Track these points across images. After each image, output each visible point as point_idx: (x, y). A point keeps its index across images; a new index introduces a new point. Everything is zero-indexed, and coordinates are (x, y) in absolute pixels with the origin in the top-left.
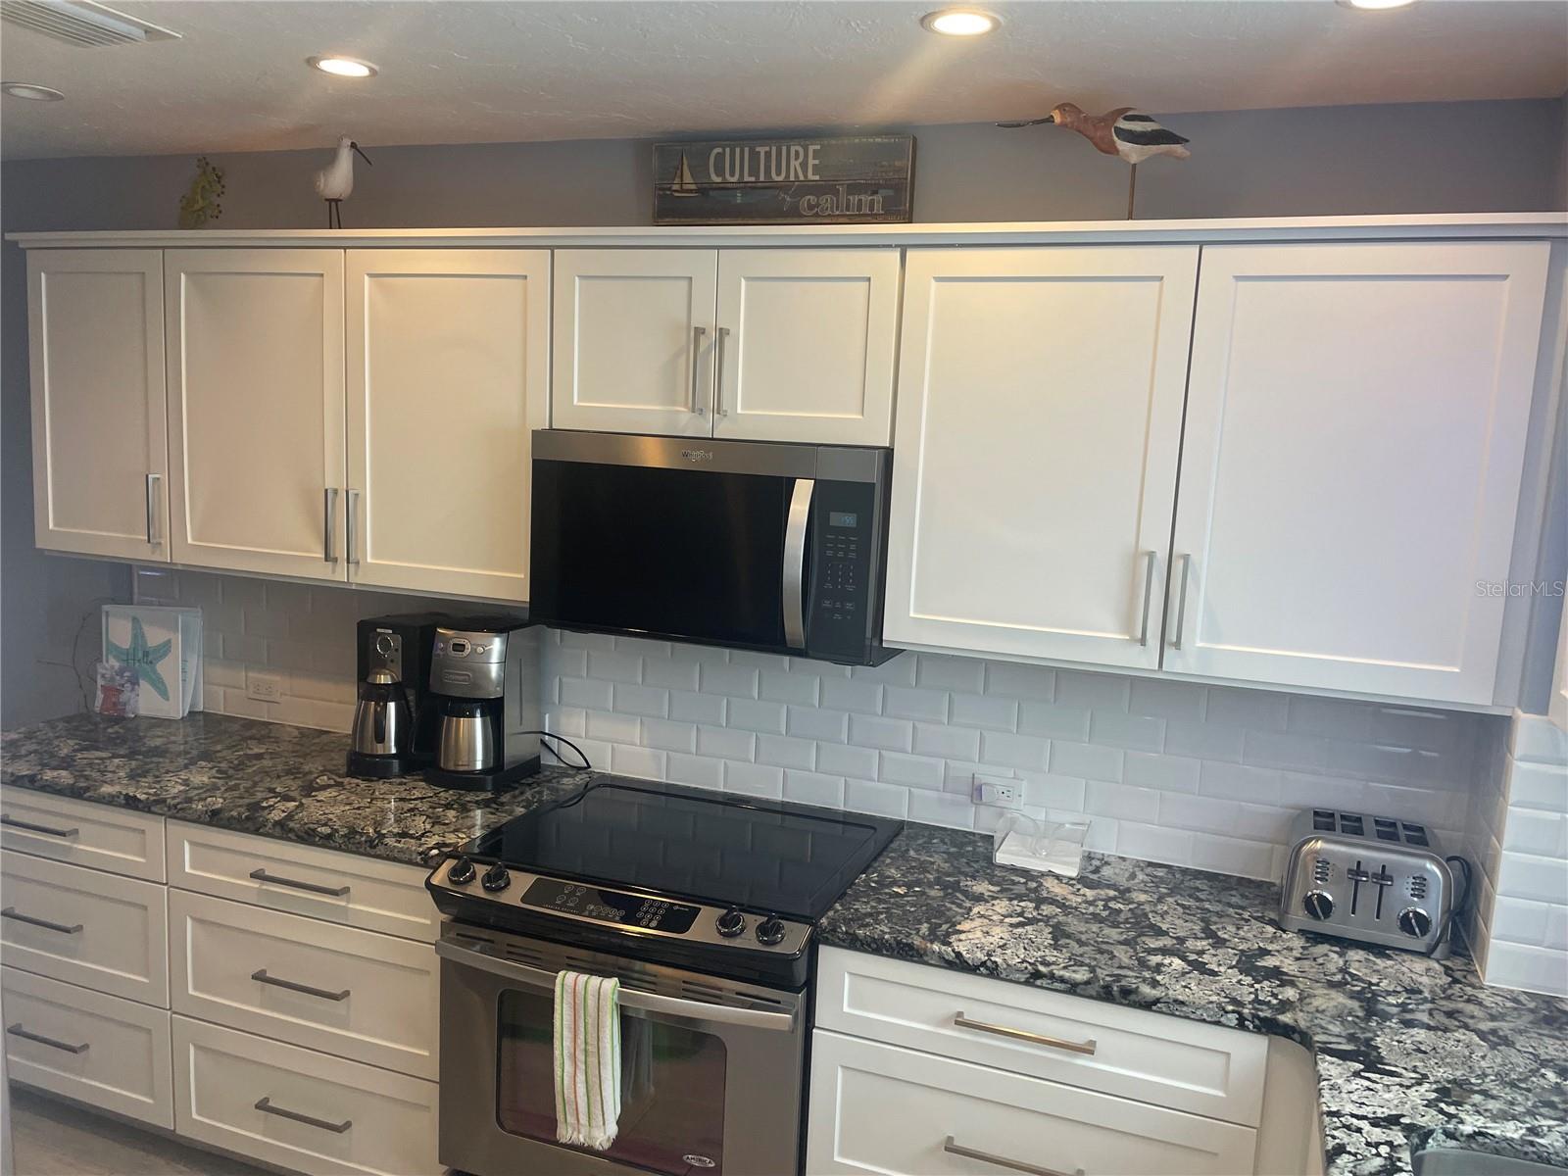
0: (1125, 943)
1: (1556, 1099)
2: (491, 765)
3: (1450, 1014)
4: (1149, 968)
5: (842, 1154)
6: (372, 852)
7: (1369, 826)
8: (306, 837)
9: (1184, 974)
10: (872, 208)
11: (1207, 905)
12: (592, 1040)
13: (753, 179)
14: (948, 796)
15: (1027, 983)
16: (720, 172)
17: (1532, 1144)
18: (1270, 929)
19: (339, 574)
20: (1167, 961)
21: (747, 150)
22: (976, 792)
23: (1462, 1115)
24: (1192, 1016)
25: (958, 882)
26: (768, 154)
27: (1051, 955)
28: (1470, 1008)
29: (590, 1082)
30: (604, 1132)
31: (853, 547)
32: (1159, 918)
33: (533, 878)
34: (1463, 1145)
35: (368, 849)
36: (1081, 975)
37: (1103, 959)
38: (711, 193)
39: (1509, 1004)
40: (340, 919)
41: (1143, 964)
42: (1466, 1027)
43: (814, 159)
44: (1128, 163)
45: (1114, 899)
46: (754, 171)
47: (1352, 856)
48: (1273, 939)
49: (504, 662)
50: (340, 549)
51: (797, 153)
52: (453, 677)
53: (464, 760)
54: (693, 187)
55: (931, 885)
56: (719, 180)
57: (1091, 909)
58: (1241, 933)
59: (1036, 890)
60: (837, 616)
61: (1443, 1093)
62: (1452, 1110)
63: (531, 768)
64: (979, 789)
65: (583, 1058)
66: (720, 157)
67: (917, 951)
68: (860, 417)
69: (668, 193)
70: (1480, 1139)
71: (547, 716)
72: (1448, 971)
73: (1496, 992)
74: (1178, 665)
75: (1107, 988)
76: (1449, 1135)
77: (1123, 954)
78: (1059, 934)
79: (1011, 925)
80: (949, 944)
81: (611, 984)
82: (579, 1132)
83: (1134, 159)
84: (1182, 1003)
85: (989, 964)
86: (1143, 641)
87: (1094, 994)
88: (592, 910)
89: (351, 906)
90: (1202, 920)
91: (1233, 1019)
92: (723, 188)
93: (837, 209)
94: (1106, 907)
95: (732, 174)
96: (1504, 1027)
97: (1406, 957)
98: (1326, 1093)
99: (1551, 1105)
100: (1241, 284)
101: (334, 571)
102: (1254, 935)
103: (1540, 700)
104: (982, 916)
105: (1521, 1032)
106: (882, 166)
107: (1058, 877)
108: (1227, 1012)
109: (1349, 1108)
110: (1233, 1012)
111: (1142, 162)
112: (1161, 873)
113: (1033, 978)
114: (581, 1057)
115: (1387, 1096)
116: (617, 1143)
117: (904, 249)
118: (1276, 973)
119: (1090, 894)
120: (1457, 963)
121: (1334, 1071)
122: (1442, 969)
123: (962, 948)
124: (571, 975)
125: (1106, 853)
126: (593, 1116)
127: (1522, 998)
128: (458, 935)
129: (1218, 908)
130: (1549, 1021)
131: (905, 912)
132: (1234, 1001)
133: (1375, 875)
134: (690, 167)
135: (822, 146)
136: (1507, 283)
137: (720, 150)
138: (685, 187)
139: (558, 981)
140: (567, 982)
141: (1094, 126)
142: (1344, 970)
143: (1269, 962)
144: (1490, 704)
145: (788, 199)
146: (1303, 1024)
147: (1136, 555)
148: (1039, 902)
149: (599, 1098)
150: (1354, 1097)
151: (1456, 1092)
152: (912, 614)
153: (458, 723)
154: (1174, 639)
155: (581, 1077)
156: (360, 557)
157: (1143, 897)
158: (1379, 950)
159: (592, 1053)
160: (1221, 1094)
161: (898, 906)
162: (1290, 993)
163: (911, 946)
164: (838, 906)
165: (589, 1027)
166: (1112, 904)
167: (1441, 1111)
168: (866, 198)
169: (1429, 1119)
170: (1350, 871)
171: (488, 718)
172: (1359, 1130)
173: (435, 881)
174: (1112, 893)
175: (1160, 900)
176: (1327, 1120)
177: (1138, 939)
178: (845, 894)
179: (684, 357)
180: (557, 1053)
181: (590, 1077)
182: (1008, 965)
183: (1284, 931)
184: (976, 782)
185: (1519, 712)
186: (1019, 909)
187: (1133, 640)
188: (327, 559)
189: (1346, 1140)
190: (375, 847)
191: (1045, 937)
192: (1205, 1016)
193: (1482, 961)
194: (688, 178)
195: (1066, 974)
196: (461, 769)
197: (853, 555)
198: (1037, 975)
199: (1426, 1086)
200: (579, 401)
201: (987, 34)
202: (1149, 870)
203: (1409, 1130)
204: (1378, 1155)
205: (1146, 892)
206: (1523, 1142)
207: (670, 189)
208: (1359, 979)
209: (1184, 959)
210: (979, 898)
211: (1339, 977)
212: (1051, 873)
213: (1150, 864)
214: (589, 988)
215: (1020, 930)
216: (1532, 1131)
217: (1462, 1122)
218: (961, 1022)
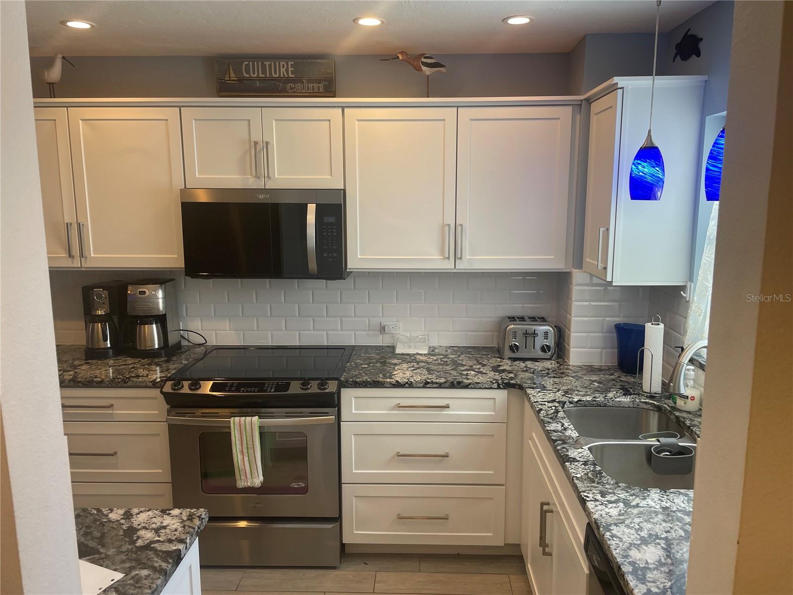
0: (453, 369)
1: (599, 389)
2: (162, 345)
3: (562, 373)
4: (464, 375)
5: (355, 470)
6: (126, 385)
7: (526, 319)
8: (88, 384)
9: (476, 375)
10: (319, 90)
11: (475, 356)
12: (250, 443)
13: (264, 76)
14: (371, 332)
15: (424, 387)
16: (248, 72)
17: (595, 401)
18: (499, 359)
19: (76, 264)
20: (469, 373)
21: (260, 63)
22: (383, 329)
23: (573, 397)
24: (482, 387)
25: (386, 361)
26: (270, 65)
27: (430, 377)
28: (567, 371)
29: (250, 460)
30: (258, 480)
31: (334, 230)
32: (461, 361)
33: (212, 382)
34: (575, 405)
35: (123, 384)
36: (443, 380)
37: (448, 375)
38: (244, 82)
39: (579, 368)
40: (110, 420)
41: (462, 374)
42: (568, 376)
43: (291, 68)
44: (426, 75)
45: (443, 358)
46: (264, 72)
47: (525, 328)
48: (501, 362)
49: (165, 298)
50: (76, 251)
51: (283, 65)
52: (142, 306)
53: (149, 344)
54: (235, 79)
55: (376, 363)
56: (248, 76)
57: (437, 362)
58: (490, 362)
59: (414, 359)
60: (330, 260)
61: (566, 392)
62: (570, 396)
63: (178, 346)
64: (384, 328)
65: (246, 451)
66: (247, 66)
67: (381, 383)
68: (330, 177)
69: (224, 81)
70: (580, 402)
71: (181, 323)
72: (558, 363)
73: (574, 366)
74: (462, 266)
75: (452, 383)
76: (571, 403)
77: (454, 373)
78: (429, 371)
79: (411, 370)
80: (393, 379)
81: (256, 419)
82: (247, 482)
83: (428, 73)
84: (479, 383)
85: (409, 382)
86: (449, 258)
87: (448, 386)
88: (243, 390)
89: (115, 412)
90: (476, 360)
91: (495, 385)
92: (250, 79)
93: (303, 90)
94: (442, 361)
95: (254, 74)
96: (579, 374)
97: (544, 361)
98: (532, 397)
99: (598, 391)
100: (473, 122)
101: (73, 263)
102: (494, 361)
103: (579, 263)
104: (399, 369)
105: (584, 375)
106: (322, 72)
107: (420, 354)
108: (493, 383)
109: (540, 400)
110: (496, 383)
111: (431, 74)
112: (456, 349)
113: (426, 385)
114: (245, 451)
115: (550, 395)
116: (263, 484)
117: (343, 108)
118: (504, 371)
119: (434, 358)
120: (560, 360)
121: (532, 392)
122: (556, 363)
123: (398, 379)
124: (237, 419)
125: (434, 345)
126: (253, 474)
127: (582, 366)
128: (176, 413)
129: (479, 356)
130: (592, 371)
131: (371, 372)
132: (495, 380)
133: (532, 334)
134: (233, 69)
135: (295, 63)
136: (559, 120)
137: (247, 63)
138: (232, 79)
139: (232, 422)
140: (235, 421)
141: (413, 60)
142: (526, 367)
143: (502, 368)
144: (564, 267)
145: (281, 85)
146: (519, 383)
147: (443, 226)
148: (418, 363)
149: (255, 466)
150: (540, 397)
151: (570, 391)
152: (359, 257)
153: (144, 328)
154: (460, 256)
155: (246, 459)
156: (87, 254)
157: (453, 356)
158: (535, 360)
159: (250, 448)
160: (494, 414)
161: (367, 371)
162: (512, 375)
163: (378, 382)
164: (344, 374)
165: (248, 437)
166: (443, 360)
167: (567, 397)
168: (316, 85)
169: (564, 399)
170: (523, 334)
171: (159, 324)
172: (545, 405)
173: (164, 390)
174: (442, 357)
175: (459, 356)
176: (534, 404)
177: (457, 368)
178: (345, 370)
179: (248, 154)
180: (234, 451)
181: (250, 459)
182: (416, 382)
183: (504, 359)
184: (382, 325)
185: (574, 270)
186: (412, 366)
187: (445, 258)
188: (70, 257)
189: (542, 407)
190: (127, 383)
191: (425, 372)
192: (486, 386)
193: (568, 359)
194: (232, 75)
195: (437, 381)
196: (147, 348)
197: (335, 234)
198: (427, 383)
199: (561, 392)
200: (199, 175)
201: (379, 25)
202: (451, 348)
203: (559, 402)
204: (552, 409)
205: (453, 355)
206: (593, 401)
207: (224, 79)
208: (532, 368)
209: (475, 371)
210: (396, 364)
211: (525, 369)
212: (418, 354)
213: (451, 347)
214: (247, 422)
215: (415, 371)
216: (594, 397)
217: (574, 398)
218: (400, 407)
